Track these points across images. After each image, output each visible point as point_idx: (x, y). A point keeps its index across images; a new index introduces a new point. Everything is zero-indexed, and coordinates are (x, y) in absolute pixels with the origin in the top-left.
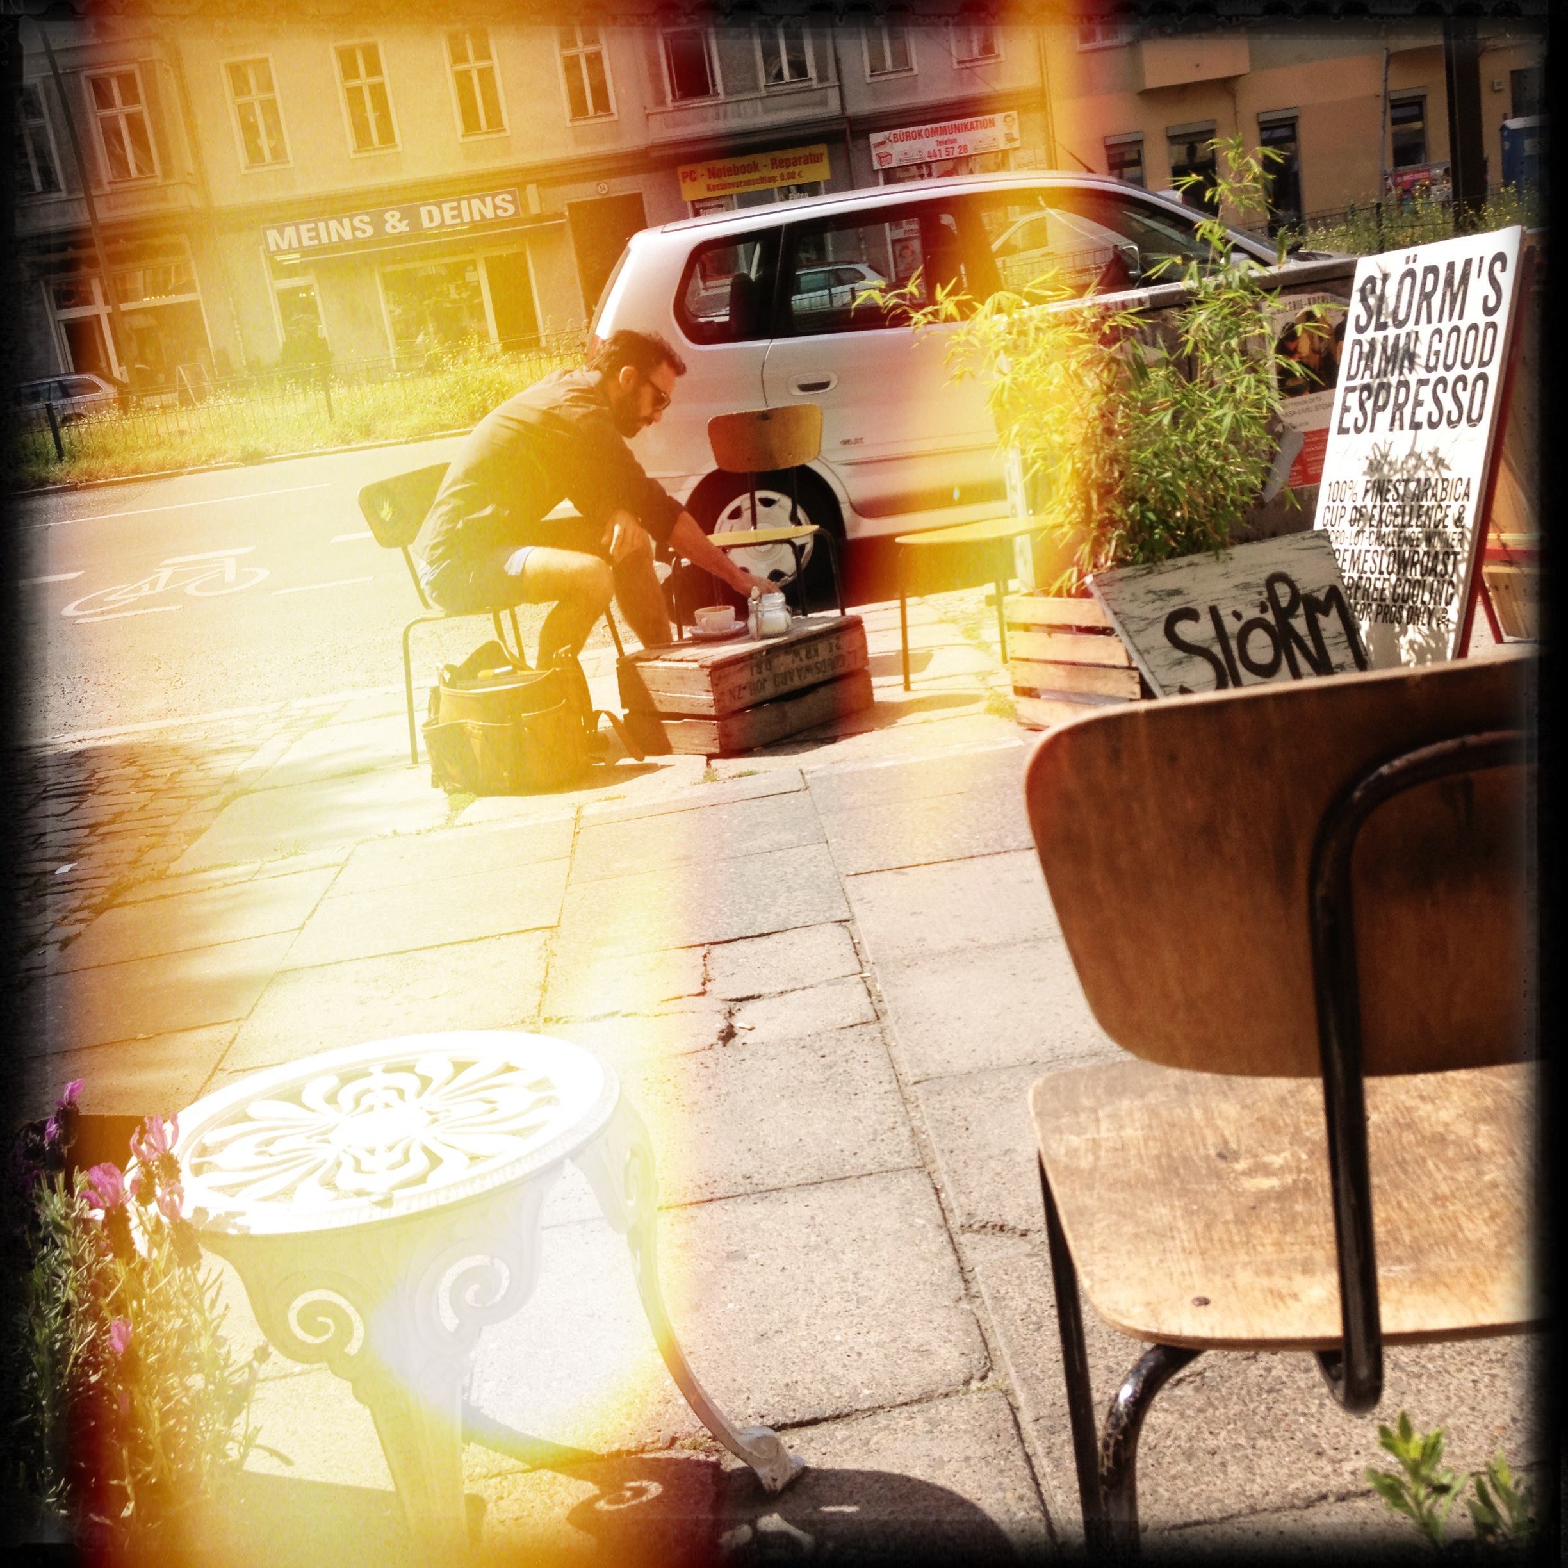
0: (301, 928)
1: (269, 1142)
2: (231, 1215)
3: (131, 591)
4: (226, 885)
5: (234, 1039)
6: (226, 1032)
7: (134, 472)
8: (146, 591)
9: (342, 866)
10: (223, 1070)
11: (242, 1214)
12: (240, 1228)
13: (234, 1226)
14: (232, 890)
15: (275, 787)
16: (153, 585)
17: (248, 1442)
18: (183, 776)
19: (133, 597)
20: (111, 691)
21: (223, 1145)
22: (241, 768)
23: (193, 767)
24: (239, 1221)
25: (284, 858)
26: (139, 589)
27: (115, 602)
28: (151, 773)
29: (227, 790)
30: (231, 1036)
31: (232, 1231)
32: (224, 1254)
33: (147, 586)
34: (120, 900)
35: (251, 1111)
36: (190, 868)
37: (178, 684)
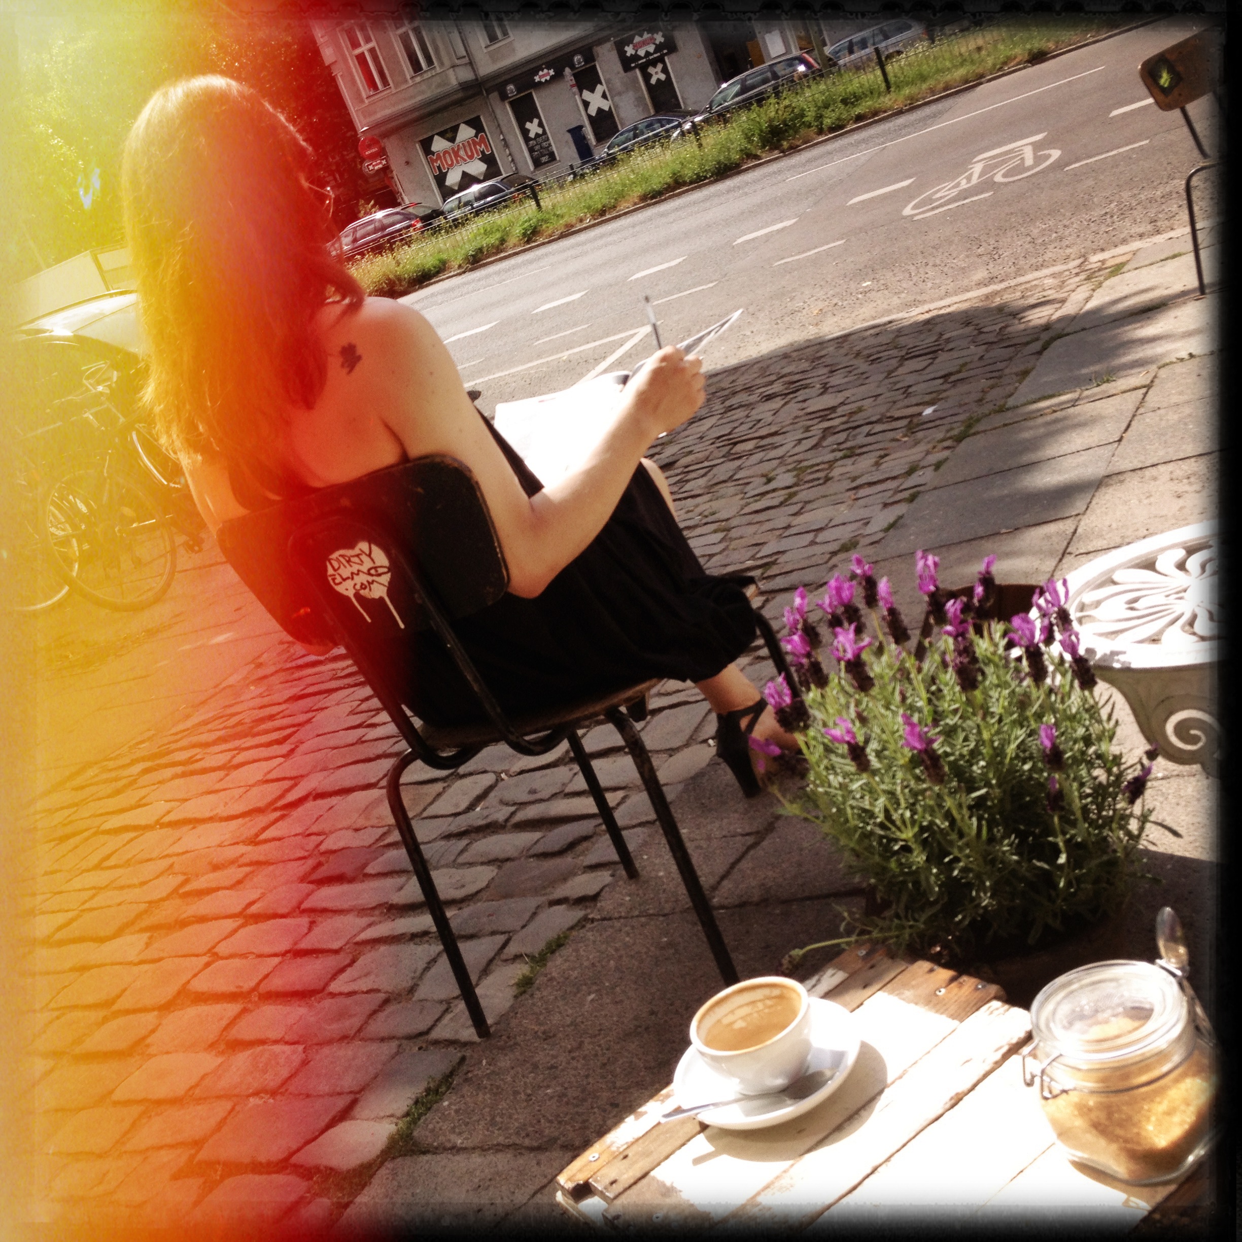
0: (1120, 440)
1: (1136, 600)
2: (1114, 653)
3: (953, 187)
4: (1055, 411)
5: (1076, 530)
6: (1067, 526)
7: (945, 89)
8: (964, 185)
9: (1149, 387)
10: (1070, 553)
11: (1124, 653)
12: (1123, 663)
13: (1118, 661)
14: (1058, 415)
15: (1084, 329)
16: (969, 179)
17: (1144, 819)
18: (1009, 329)
19: (955, 192)
20: (946, 269)
21: (1098, 604)
22: (1054, 317)
23: (1016, 322)
24: (1122, 658)
25: (1098, 385)
26: (958, 184)
27: (941, 198)
28: (985, 330)
29: (1045, 336)
30: (1074, 527)
31: (1117, 665)
32: (1112, 682)
33: (964, 181)
34: (972, 431)
35: (1116, 577)
36: (1023, 400)
37: (996, 257)
